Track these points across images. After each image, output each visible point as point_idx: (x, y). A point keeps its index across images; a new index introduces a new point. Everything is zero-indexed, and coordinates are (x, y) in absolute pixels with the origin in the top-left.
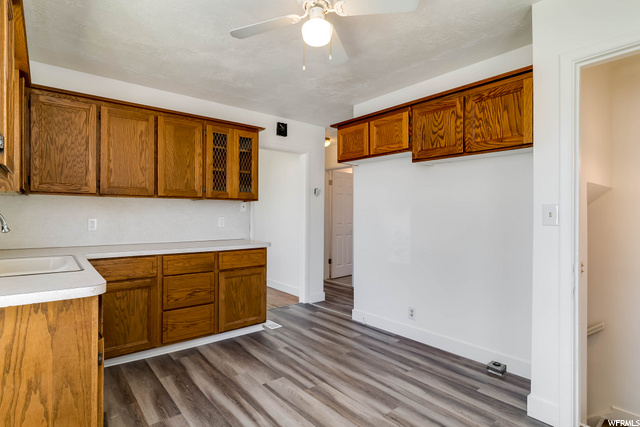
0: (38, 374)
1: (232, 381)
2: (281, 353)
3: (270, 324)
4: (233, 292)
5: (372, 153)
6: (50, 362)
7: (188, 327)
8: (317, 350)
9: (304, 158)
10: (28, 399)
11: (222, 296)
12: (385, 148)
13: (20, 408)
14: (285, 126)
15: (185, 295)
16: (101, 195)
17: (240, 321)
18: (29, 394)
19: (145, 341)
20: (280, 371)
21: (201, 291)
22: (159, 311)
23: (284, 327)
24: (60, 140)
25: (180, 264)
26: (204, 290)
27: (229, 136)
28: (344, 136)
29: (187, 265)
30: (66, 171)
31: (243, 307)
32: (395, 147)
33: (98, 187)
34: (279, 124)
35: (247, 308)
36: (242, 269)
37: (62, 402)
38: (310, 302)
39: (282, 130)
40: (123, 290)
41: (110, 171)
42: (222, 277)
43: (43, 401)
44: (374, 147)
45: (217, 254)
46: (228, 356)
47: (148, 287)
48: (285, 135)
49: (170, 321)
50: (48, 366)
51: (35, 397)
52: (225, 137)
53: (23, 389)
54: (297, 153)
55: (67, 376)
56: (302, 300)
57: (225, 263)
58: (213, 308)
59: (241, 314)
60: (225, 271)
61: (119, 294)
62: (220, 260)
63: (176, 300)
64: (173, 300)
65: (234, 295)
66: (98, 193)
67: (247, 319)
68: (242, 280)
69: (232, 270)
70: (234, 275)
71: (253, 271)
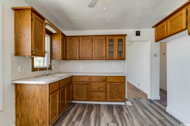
0: (38, 99)
1: (100, 118)
2: (123, 114)
3: (129, 103)
4: (112, 90)
5: (168, 35)
6: (40, 97)
7: (98, 97)
8: (137, 118)
9: (149, 42)
10: (36, 104)
11: (108, 90)
12: (174, 31)
13: (35, 106)
14: (139, 32)
15: (97, 88)
16: (80, 60)
17: (114, 100)
18: (36, 103)
19: (86, 99)
20: (117, 121)
21: (102, 87)
22: (90, 91)
23: (133, 106)
24: (72, 48)
25: (96, 79)
26: (103, 88)
27: (114, 39)
28: (157, 30)
29: (98, 79)
30: (73, 54)
31: (116, 95)
32: (179, 29)
33: (79, 58)
34: (136, 31)
35: (117, 95)
36: (116, 82)
37: (42, 107)
38: (152, 99)
39: (138, 34)
40: (81, 84)
41: (82, 54)
42: (108, 84)
43: (39, 106)
44: (169, 32)
45: (106, 77)
46: (106, 109)
47: (87, 84)
48: (139, 35)
49: (93, 95)
50: (40, 98)
51: (37, 104)
52: (113, 40)
53: (36, 102)
54: (147, 41)
55: (43, 101)
56: (149, 97)
57: (109, 80)
58: (105, 94)
59: (115, 97)
60: (109, 82)
61: (81, 85)
62: (108, 79)
63: (95, 89)
64: (93, 89)
65: (113, 91)
66: (79, 59)
67: (117, 100)
68: (115, 86)
69: (112, 82)
70: (112, 84)
71: (120, 84)
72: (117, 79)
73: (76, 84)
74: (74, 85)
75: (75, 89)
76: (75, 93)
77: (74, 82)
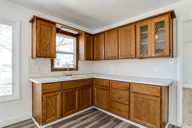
4: (139, 105)
15: (117, 97)
17: (142, 122)
19: (106, 108)
22: (110, 100)
26: (125, 98)
30: (99, 54)
31: (144, 115)
33: (105, 57)
41: (107, 52)
42: (132, 95)
45: (130, 83)
47: (107, 90)
49: (113, 105)
57: (134, 89)
58: (128, 108)
59: (143, 118)
60: (134, 92)
61: (101, 90)
62: (132, 87)
63: (115, 98)
64: (113, 98)
65: (139, 107)
66: (105, 59)
67: (146, 123)
68: (144, 101)
69: (138, 93)
70: (138, 95)
71: (151, 97)
72: (146, 88)
73: (96, 88)
74: (95, 89)
75: (95, 93)
76: (95, 98)
77: (95, 86)
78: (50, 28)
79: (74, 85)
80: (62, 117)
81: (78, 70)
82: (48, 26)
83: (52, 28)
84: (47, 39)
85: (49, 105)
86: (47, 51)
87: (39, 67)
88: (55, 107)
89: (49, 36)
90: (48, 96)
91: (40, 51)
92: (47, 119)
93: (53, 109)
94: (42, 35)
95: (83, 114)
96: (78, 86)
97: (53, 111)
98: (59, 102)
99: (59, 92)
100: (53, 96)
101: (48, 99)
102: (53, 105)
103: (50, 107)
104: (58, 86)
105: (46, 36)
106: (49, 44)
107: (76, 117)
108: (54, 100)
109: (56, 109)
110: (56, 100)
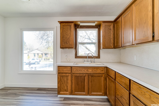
26: (125, 100)
73: (108, 78)
78: (69, 27)
79: (83, 71)
80: (71, 94)
81: (100, 58)
82: (68, 25)
83: (70, 26)
84: (67, 35)
85: (62, 82)
86: (67, 43)
87: (67, 55)
88: (67, 85)
89: (69, 33)
90: (61, 75)
91: (62, 44)
92: (61, 91)
93: (65, 86)
94: (64, 33)
95: (93, 99)
96: (87, 72)
97: (65, 87)
98: (69, 82)
99: (70, 74)
100: (65, 76)
101: (62, 78)
102: (65, 83)
103: (63, 84)
104: (69, 69)
105: (67, 33)
106: (69, 38)
107: (85, 99)
108: (65, 79)
109: (67, 86)
110: (67, 80)
